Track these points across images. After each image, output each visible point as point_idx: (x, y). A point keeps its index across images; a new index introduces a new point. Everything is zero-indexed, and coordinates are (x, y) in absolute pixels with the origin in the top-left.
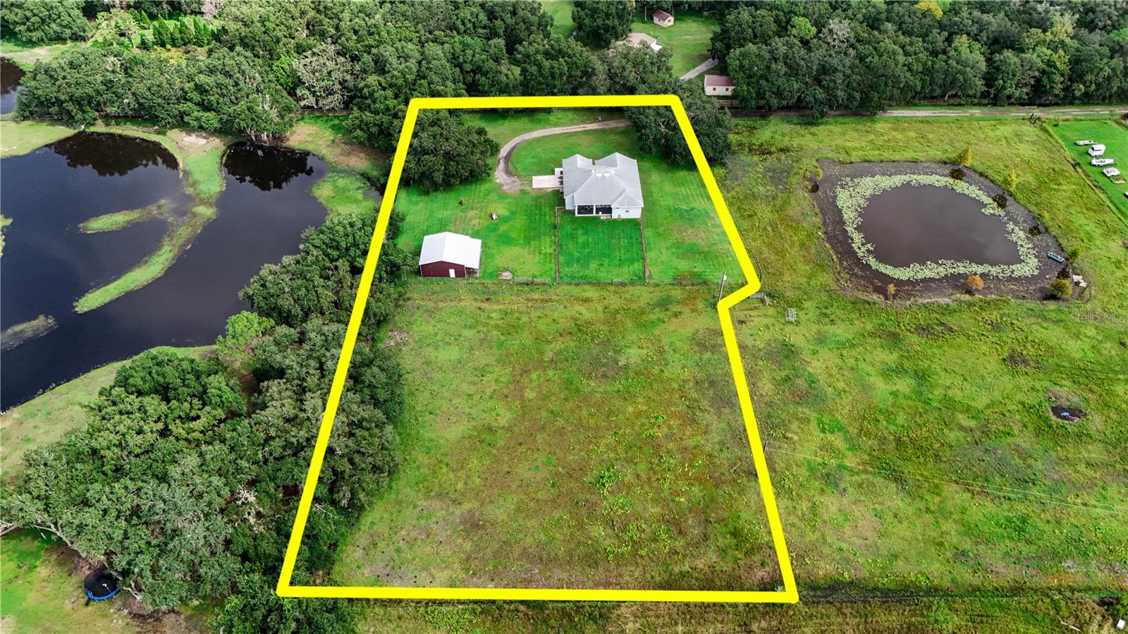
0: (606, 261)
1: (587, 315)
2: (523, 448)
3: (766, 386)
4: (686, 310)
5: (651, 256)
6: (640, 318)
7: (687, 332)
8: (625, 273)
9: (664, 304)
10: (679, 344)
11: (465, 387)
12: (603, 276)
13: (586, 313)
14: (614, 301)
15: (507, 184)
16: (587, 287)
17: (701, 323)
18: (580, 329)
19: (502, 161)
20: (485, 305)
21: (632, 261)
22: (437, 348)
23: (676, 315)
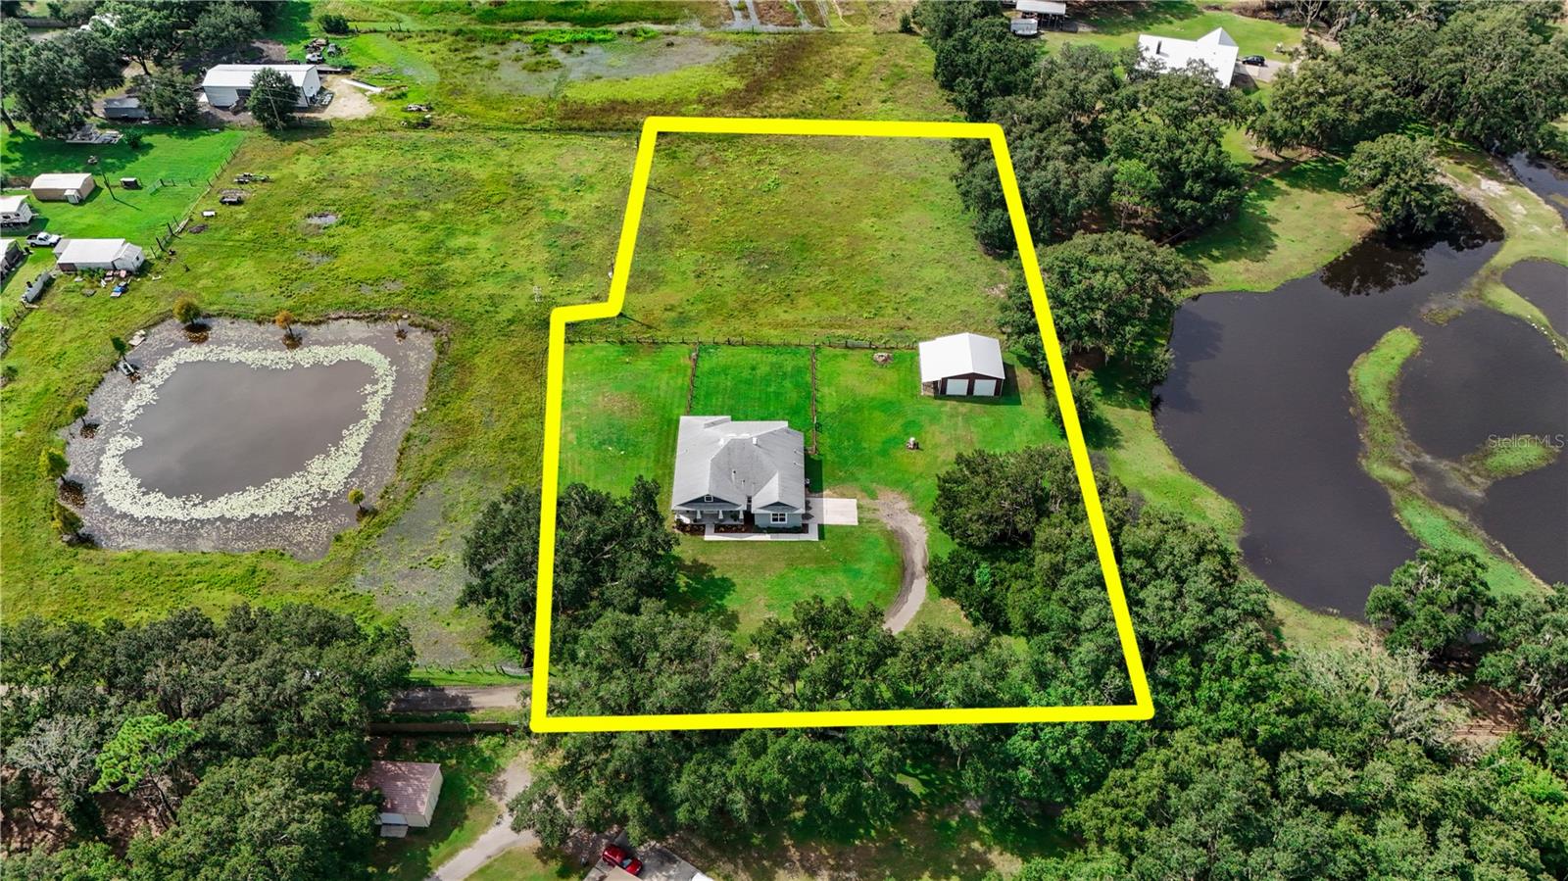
0: (746, 374)
1: (778, 310)
2: (845, 204)
3: (599, 243)
4: (657, 313)
5: (683, 381)
6: (714, 307)
7: (665, 290)
8: (724, 356)
9: (683, 320)
10: (678, 278)
11: (910, 246)
12: (753, 355)
13: (781, 313)
14: (744, 326)
15: (901, 510)
16: (775, 341)
17: (642, 300)
18: (787, 297)
19: (919, 567)
20: (903, 322)
21: (711, 372)
22: (949, 279)
23: (671, 308)
